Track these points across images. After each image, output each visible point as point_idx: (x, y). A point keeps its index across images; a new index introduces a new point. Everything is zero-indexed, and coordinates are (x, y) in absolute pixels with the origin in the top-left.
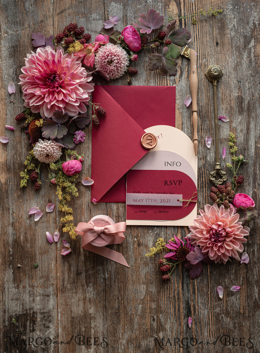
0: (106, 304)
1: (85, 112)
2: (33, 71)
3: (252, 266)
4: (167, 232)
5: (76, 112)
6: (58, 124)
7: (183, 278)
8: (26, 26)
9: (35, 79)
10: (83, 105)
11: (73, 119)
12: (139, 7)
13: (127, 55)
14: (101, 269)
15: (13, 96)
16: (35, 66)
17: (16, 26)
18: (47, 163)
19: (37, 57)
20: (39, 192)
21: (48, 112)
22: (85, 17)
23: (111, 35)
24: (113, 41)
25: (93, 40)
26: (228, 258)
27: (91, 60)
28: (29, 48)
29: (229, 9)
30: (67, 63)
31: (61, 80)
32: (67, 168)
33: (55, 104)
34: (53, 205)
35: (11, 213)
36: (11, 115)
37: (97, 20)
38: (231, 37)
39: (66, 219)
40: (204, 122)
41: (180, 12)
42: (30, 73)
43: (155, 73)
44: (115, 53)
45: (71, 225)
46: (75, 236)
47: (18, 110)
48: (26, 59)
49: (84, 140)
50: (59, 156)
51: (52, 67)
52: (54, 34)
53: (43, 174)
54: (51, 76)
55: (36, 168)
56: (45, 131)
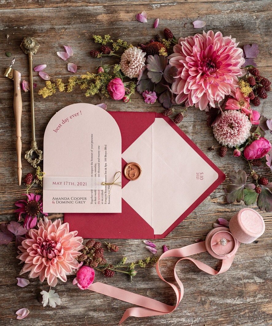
1: (177, 102)
2: (218, 42)
3: (14, 291)
5: (176, 91)
6: (163, 72)
8: (265, 38)
9: (210, 46)
10: (184, 99)
11: (169, 88)
13: (240, 145)
14: (7, 125)
15: (190, 26)
16: (224, 46)
17: (264, 27)
18: (120, 62)
19: (233, 47)
20: (89, 56)
21: (175, 61)
23: (260, 128)
24: (254, 130)
25: (253, 109)
27: (232, 105)
28: (242, 42)
30: (228, 80)
31: (210, 74)
32: (116, 83)
33: (185, 68)
34: (75, 71)
35: (64, 26)
36: (170, 24)
38: (264, 256)
39: (60, 84)
42: (215, 40)
44: (241, 131)
45: (54, 90)
46: (42, 94)
47: (176, 32)
48: (230, 37)
49: (147, 102)
50: (128, 75)
51: (223, 64)
52: (258, 67)
53: (108, 60)
54: (213, 63)
55: (114, 52)
56: (155, 58)
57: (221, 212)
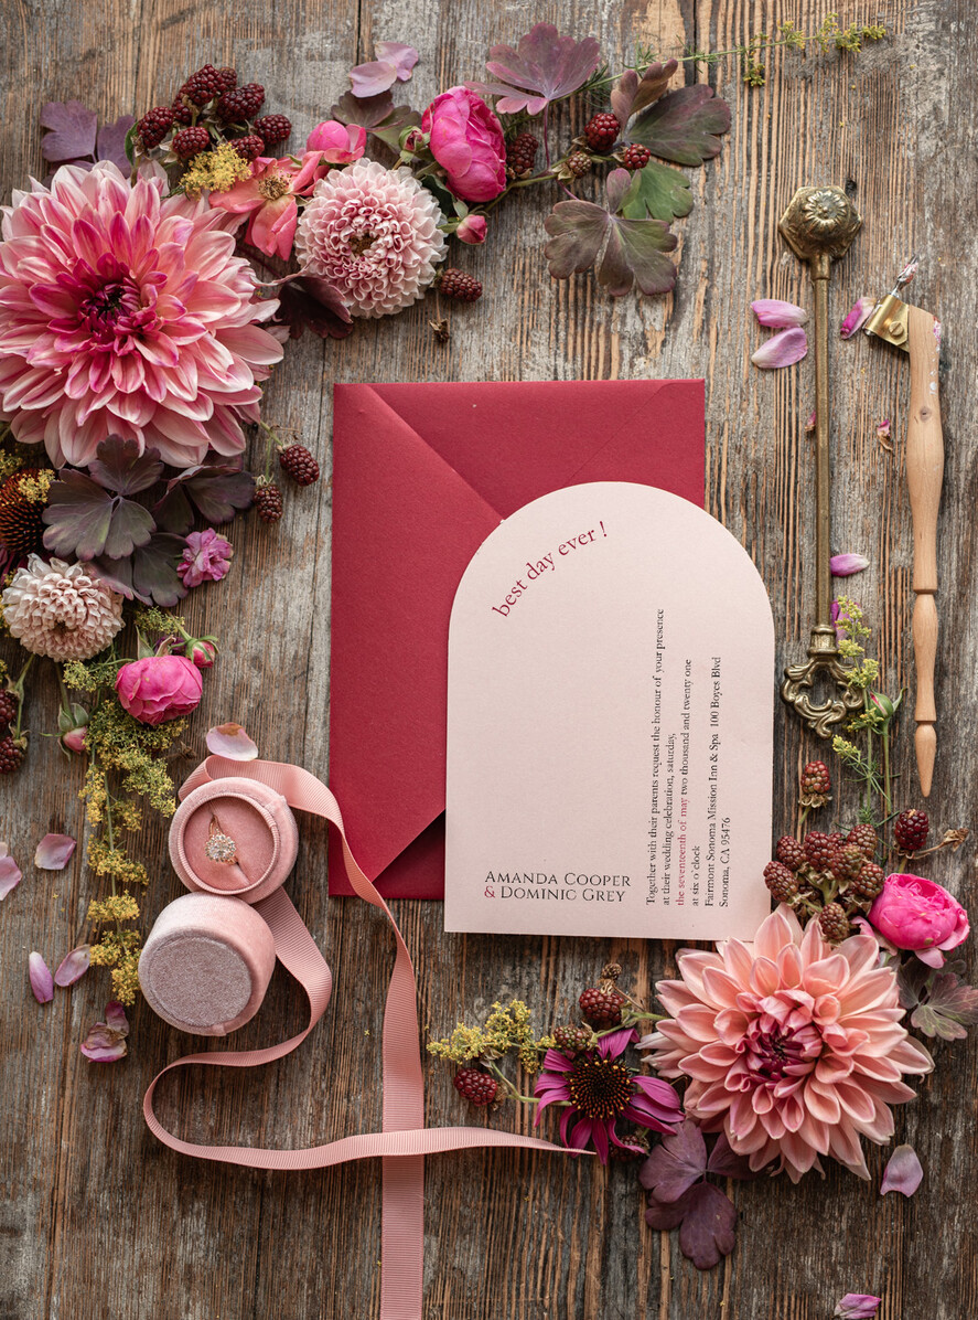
0: (255, 1299)
1: (238, 452)
2: (23, 263)
3: (936, 1212)
4: (552, 1013)
5: (196, 449)
6: (113, 494)
7: (609, 1225)
8: (24, 71)
9: (33, 297)
10: (228, 421)
11: (180, 477)
12: (511, 8)
13: (439, 214)
16: (39, 241)
18: (56, 660)
19: (49, 204)
20: (16, 781)
21: (78, 442)
22: (273, 43)
23: (378, 125)
24: (384, 151)
25: (301, 145)
26: (813, 1159)
27: (278, 230)
28: (29, 167)
29: (921, 34)
30: (175, 236)
31: (144, 309)
32: (136, 687)
33: (109, 407)
34: (69, 844)
37: (322, 59)
38: (916, 161)
39: (111, 912)
40: (760, 536)
41: (693, 40)
42: (13, 272)
43: (558, 303)
44: (386, 206)
45: (128, 936)
48: (8, 211)
49: (224, 573)
50: (111, 634)
51: (109, 251)
52: (135, 112)
53: (40, 705)
54: (103, 290)
55: (12, 678)
56: (56, 522)
57: (706, 321)
